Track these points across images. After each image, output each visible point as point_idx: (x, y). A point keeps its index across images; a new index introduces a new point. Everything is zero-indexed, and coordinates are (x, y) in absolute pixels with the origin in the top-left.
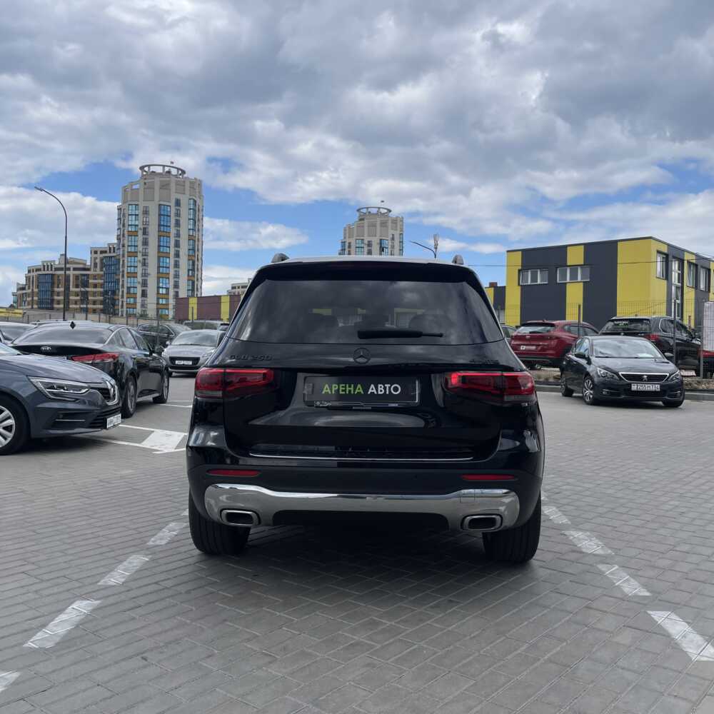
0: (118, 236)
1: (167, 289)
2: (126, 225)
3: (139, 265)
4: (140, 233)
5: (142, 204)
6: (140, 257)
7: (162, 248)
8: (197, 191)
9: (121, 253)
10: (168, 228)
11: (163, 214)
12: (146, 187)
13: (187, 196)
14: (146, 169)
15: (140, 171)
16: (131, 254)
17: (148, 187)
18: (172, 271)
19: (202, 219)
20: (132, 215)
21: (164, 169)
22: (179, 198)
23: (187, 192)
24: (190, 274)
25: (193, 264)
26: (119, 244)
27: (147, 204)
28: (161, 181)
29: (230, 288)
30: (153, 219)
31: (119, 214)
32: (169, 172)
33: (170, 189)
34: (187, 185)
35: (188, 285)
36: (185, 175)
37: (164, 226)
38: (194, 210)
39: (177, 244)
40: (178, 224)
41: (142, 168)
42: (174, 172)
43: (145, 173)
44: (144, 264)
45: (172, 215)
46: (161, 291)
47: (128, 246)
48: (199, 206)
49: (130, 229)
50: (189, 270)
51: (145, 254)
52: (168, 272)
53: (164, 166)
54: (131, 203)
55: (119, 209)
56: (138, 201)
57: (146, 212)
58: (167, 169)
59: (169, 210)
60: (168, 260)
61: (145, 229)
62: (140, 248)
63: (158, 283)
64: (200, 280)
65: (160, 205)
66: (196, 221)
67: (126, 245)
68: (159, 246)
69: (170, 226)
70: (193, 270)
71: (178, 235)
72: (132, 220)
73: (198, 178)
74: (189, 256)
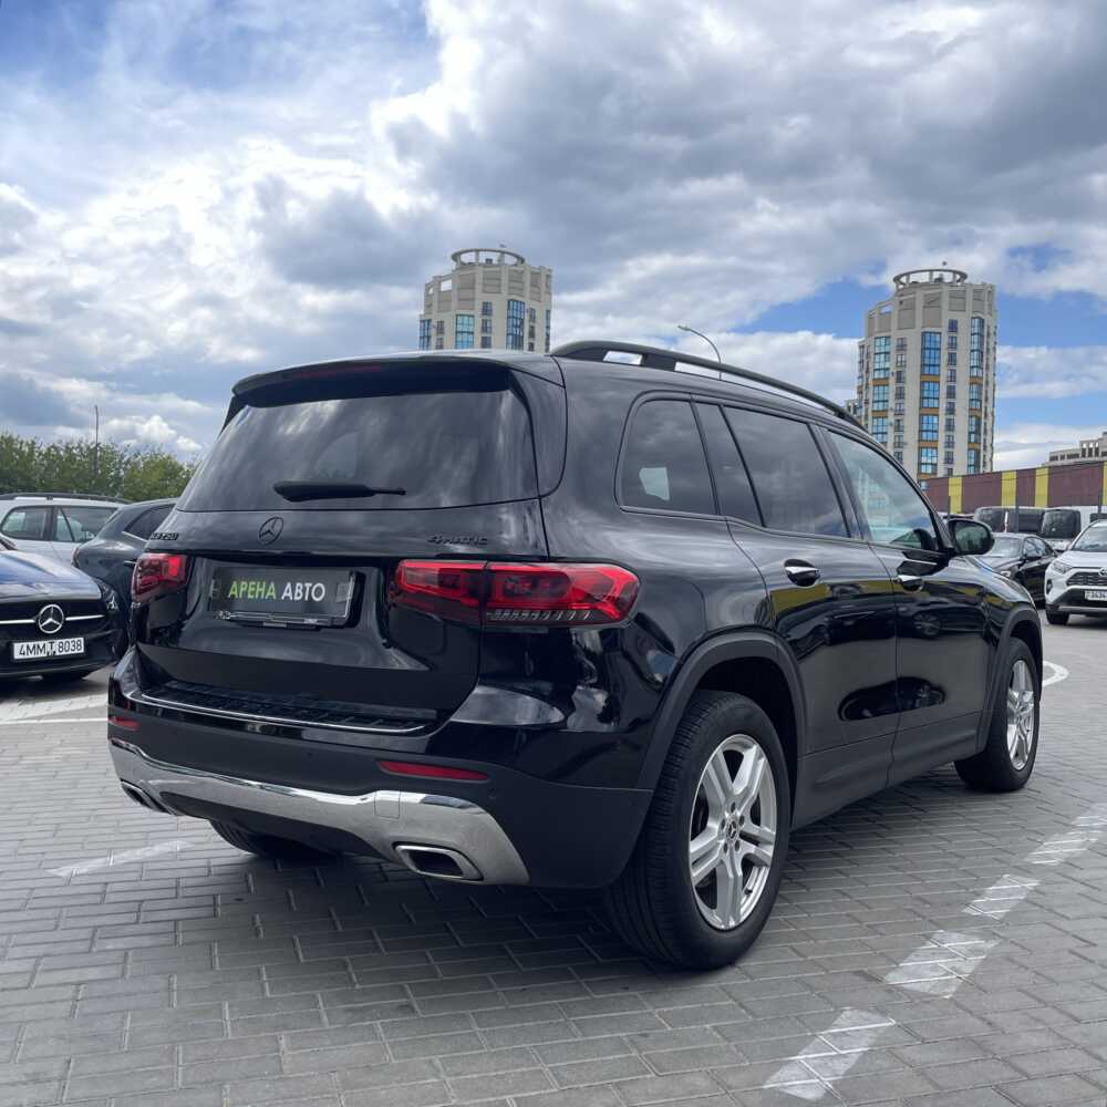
0: (859, 387)
1: (935, 465)
2: (871, 370)
3: (891, 430)
4: (892, 380)
5: (895, 334)
6: (891, 418)
7: (925, 401)
8: (986, 303)
9: (863, 414)
10: (937, 368)
11: (928, 346)
12: (903, 307)
13: (969, 313)
14: (904, 279)
15: (894, 285)
16: (878, 414)
17: (906, 306)
18: (942, 437)
19: (995, 349)
20: (880, 353)
21: (931, 276)
22: (955, 319)
23: (969, 307)
24: (973, 440)
25: (978, 424)
26: (860, 400)
27: (902, 334)
28: (925, 295)
29: (1048, 460)
30: (913, 357)
31: (861, 355)
32: (940, 280)
33: (939, 307)
34: (970, 296)
35: (969, 458)
36: (966, 281)
37: (930, 365)
38: (981, 336)
39: (951, 393)
40: (952, 359)
41: (897, 279)
42: (948, 278)
43: (901, 287)
44: (898, 428)
45: (944, 345)
46: (923, 469)
47: (874, 402)
48: (988, 327)
49: (876, 376)
50: (970, 433)
51: (900, 413)
52: (935, 438)
53: (931, 271)
54: (878, 335)
55: (862, 347)
56: (889, 331)
57: (902, 347)
58: (936, 275)
59: (938, 339)
60: (935, 419)
61: (899, 373)
62: (892, 404)
63: (920, 456)
64: (989, 448)
65: (924, 334)
66: (982, 354)
67: (871, 401)
68: (922, 398)
69: (939, 365)
70: (977, 432)
71: (952, 378)
72: (880, 362)
73: (988, 282)
74: (971, 409)
